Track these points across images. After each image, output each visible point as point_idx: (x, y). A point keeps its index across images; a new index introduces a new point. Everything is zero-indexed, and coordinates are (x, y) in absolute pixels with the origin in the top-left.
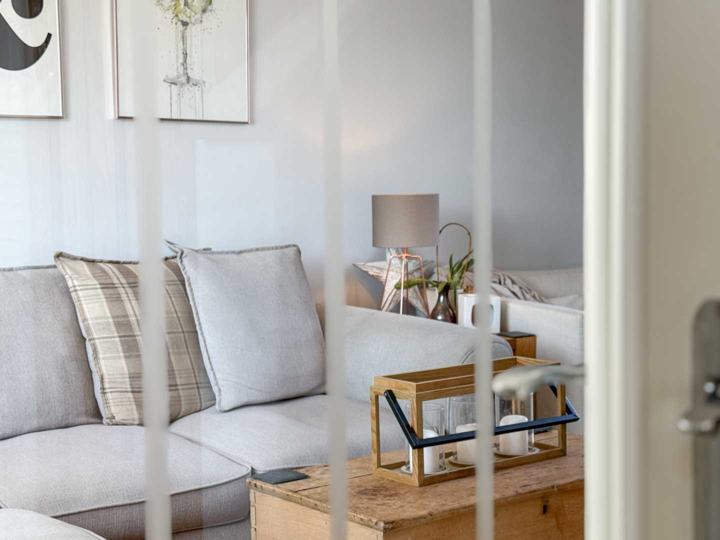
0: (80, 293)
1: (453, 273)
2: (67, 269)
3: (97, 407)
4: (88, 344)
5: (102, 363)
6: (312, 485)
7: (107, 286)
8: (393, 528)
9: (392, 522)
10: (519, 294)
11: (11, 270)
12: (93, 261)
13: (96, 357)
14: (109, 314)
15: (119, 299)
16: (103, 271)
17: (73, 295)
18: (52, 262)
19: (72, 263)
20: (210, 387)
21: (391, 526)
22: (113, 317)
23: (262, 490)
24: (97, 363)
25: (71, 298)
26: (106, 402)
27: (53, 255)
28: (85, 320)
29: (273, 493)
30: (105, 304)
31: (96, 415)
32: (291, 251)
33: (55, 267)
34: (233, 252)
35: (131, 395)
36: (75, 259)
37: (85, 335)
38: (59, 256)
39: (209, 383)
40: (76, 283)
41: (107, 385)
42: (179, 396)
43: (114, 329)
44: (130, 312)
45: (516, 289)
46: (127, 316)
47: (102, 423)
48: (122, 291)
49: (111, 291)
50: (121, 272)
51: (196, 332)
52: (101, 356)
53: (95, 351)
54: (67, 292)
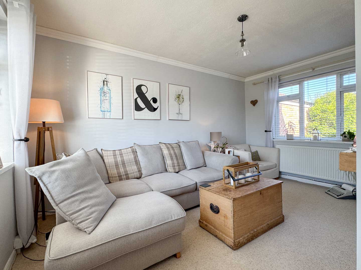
0: (163, 149)
1: (223, 145)
2: (161, 145)
3: (166, 169)
4: (165, 158)
5: (167, 161)
6: (213, 188)
7: (168, 148)
8: (235, 200)
9: (235, 199)
10: (234, 149)
11: (152, 145)
12: (165, 144)
13: (166, 160)
14: (168, 153)
15: (170, 150)
16: (167, 145)
17: (162, 149)
18: (159, 144)
19: (162, 144)
20: (185, 165)
21: (234, 199)
22: (169, 153)
23: (202, 188)
24: (166, 161)
25: (162, 150)
26: (168, 168)
27: (159, 142)
28: (164, 154)
29: (205, 189)
30: (167, 151)
31: (166, 171)
32: (197, 142)
33: (159, 145)
34: (188, 142)
35: (172, 167)
36: (162, 143)
37: (164, 156)
38: (160, 143)
39: (185, 164)
40: (163, 147)
41: (168, 165)
42: (180, 167)
43: (169, 155)
44: (172, 152)
45: (234, 148)
46: (171, 153)
47: (167, 172)
48: (170, 149)
49: (169, 149)
50: (170, 146)
51: (183, 156)
52: (167, 160)
53: (166, 159)
54: (161, 149)
